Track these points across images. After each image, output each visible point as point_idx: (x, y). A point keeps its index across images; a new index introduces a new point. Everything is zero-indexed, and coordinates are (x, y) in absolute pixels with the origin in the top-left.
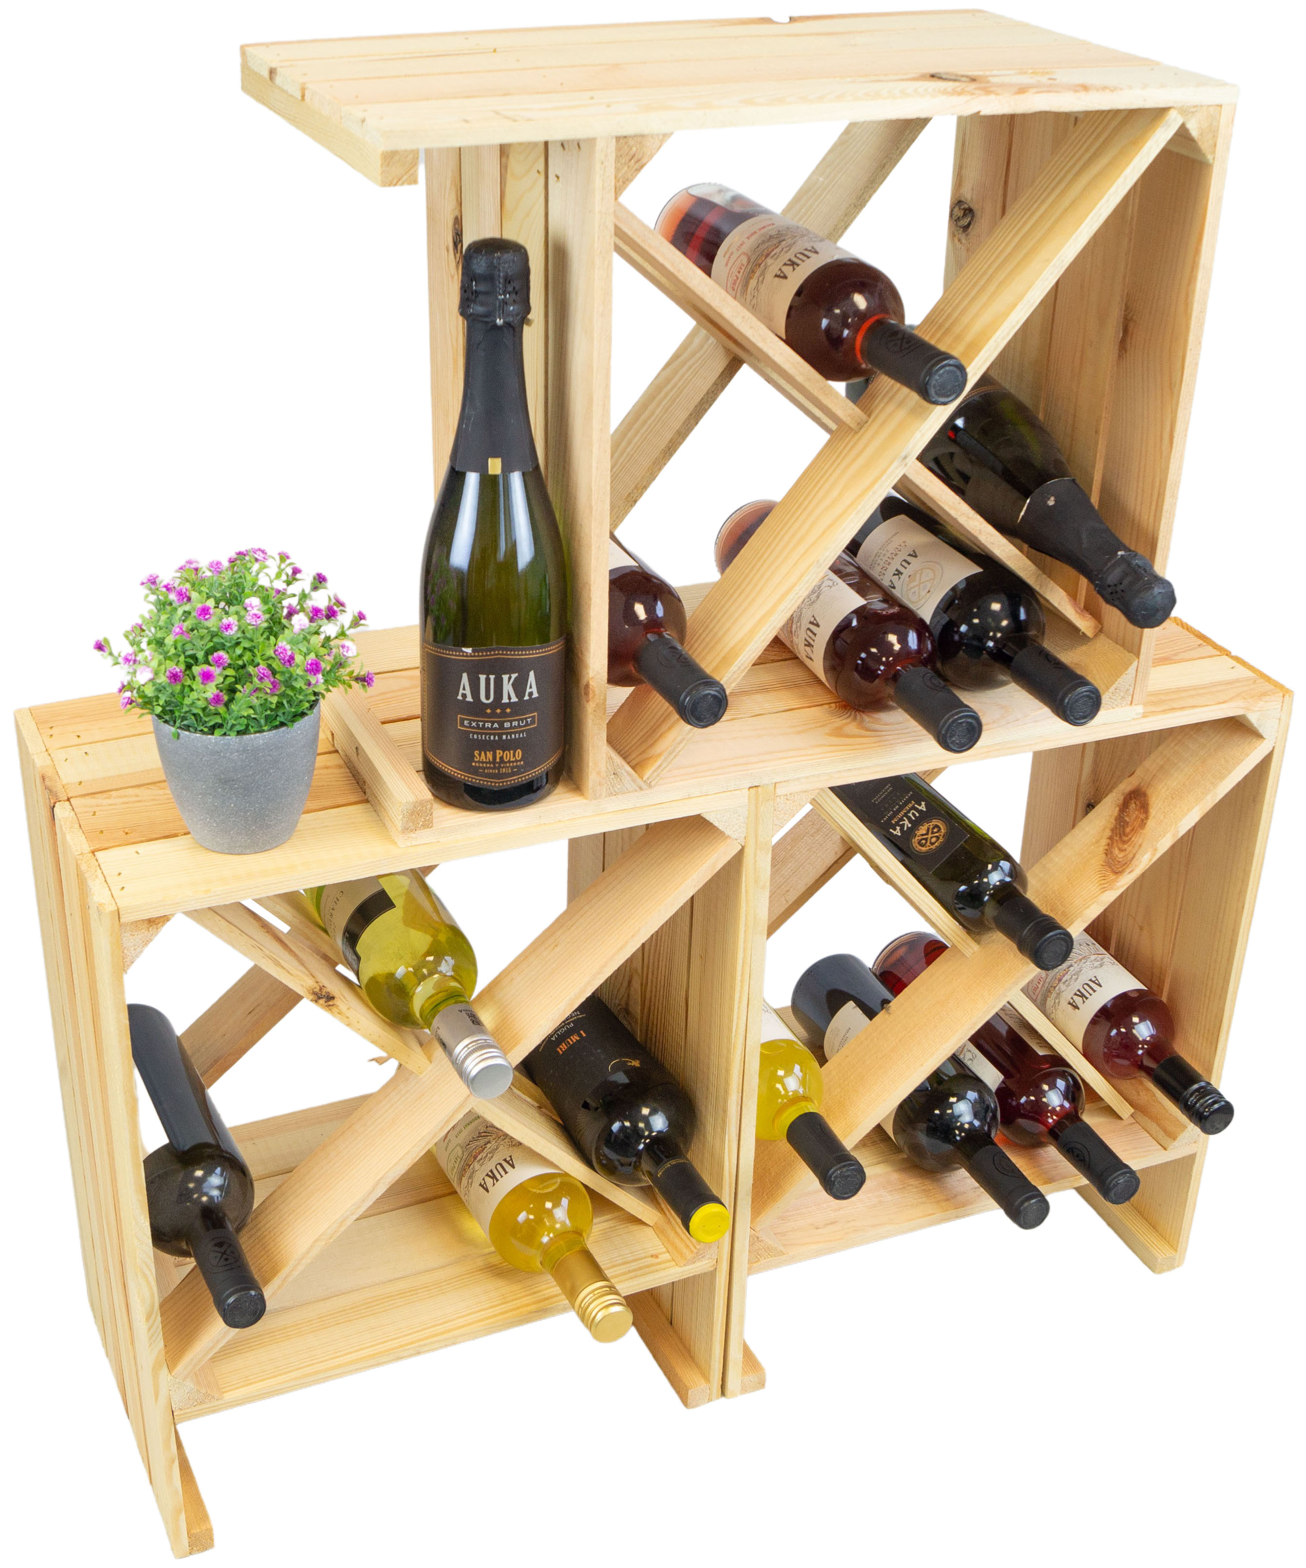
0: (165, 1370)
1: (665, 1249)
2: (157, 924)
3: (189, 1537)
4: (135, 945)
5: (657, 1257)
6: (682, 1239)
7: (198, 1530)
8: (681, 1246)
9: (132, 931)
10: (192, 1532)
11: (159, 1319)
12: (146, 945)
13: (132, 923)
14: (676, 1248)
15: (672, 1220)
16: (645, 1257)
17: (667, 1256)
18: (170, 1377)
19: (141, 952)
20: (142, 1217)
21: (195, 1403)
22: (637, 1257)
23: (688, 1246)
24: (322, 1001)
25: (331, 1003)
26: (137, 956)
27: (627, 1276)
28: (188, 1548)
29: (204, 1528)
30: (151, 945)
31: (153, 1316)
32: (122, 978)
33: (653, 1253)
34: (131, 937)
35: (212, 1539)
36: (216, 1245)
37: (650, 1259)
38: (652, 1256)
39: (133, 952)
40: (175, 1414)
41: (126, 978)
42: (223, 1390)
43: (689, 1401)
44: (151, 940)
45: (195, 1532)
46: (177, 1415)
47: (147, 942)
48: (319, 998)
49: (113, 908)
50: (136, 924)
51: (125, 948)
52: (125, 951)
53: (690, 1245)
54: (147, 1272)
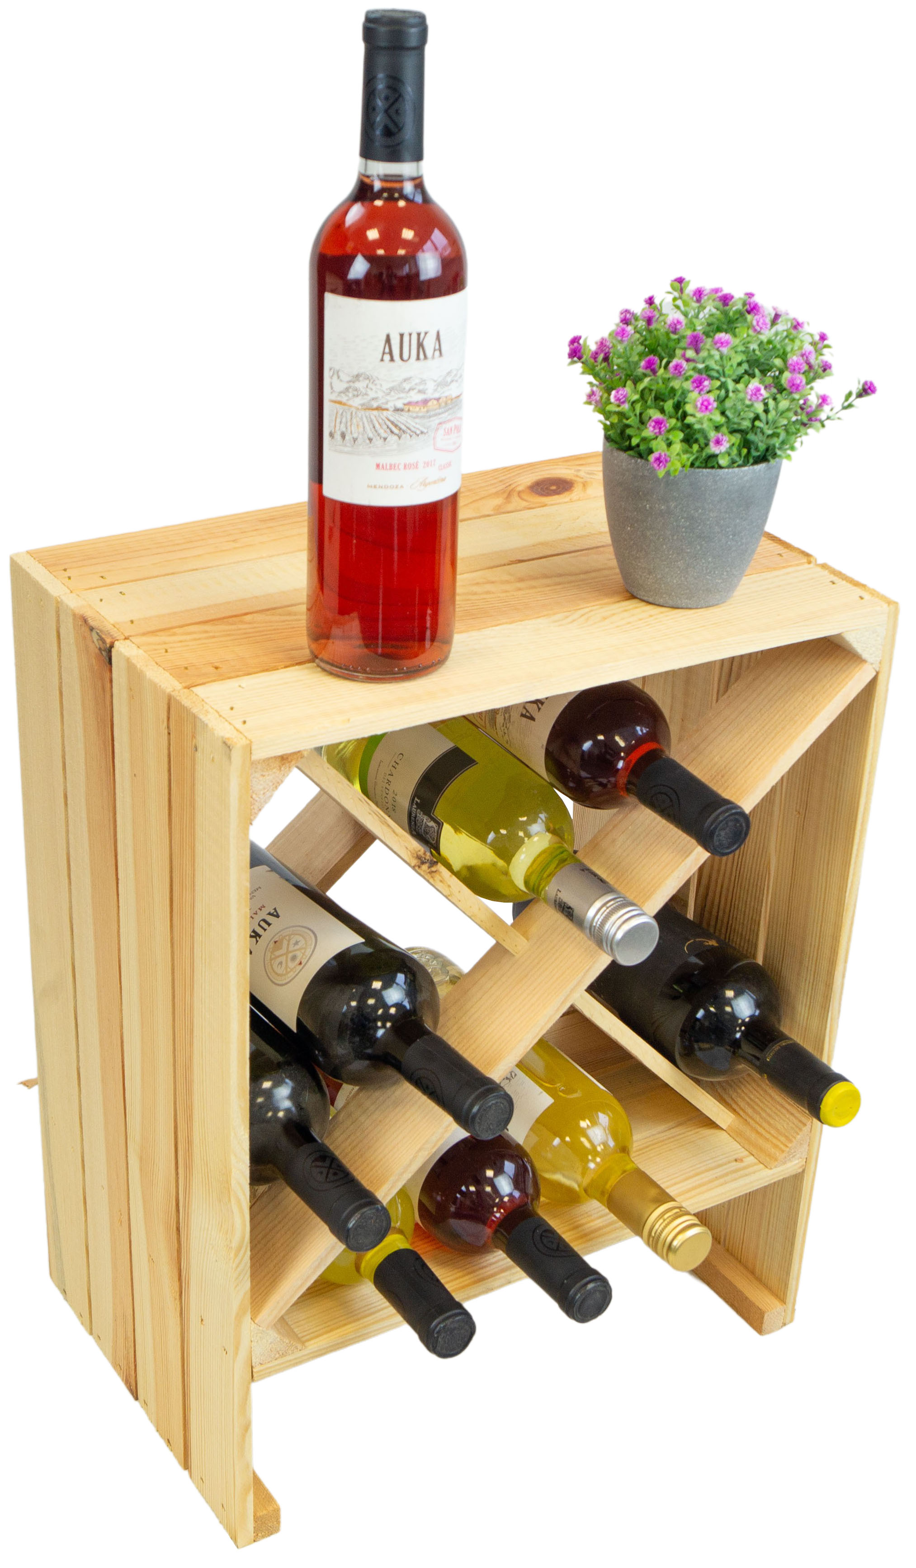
0: (248, 1316)
1: (747, 1153)
2: (290, 762)
3: (255, 1521)
4: (264, 789)
5: (741, 1160)
6: (767, 1140)
7: (265, 1512)
8: (767, 1146)
9: (263, 771)
10: (258, 1515)
11: (249, 1253)
12: (276, 788)
13: (264, 761)
14: (761, 1150)
15: (749, 1120)
16: (729, 1162)
17: (751, 1159)
18: (253, 1325)
19: (271, 796)
20: (242, 1128)
21: (277, 1356)
22: (720, 1162)
23: (776, 1146)
24: (425, 867)
25: (433, 869)
26: (266, 802)
27: (717, 1183)
28: (253, 1534)
29: (271, 1508)
30: (282, 788)
31: (242, 1252)
32: (248, 829)
33: (735, 1157)
34: (261, 778)
35: (279, 1523)
36: (316, 1160)
37: (735, 1163)
38: (736, 1160)
39: (261, 796)
40: (254, 1370)
41: (251, 828)
42: (304, 1339)
43: (765, 1326)
44: (282, 782)
45: (261, 1514)
46: (257, 1372)
47: (276, 785)
48: (423, 863)
49: (244, 742)
50: (268, 761)
51: (253, 792)
52: (254, 796)
53: (779, 1143)
54: (242, 1197)
